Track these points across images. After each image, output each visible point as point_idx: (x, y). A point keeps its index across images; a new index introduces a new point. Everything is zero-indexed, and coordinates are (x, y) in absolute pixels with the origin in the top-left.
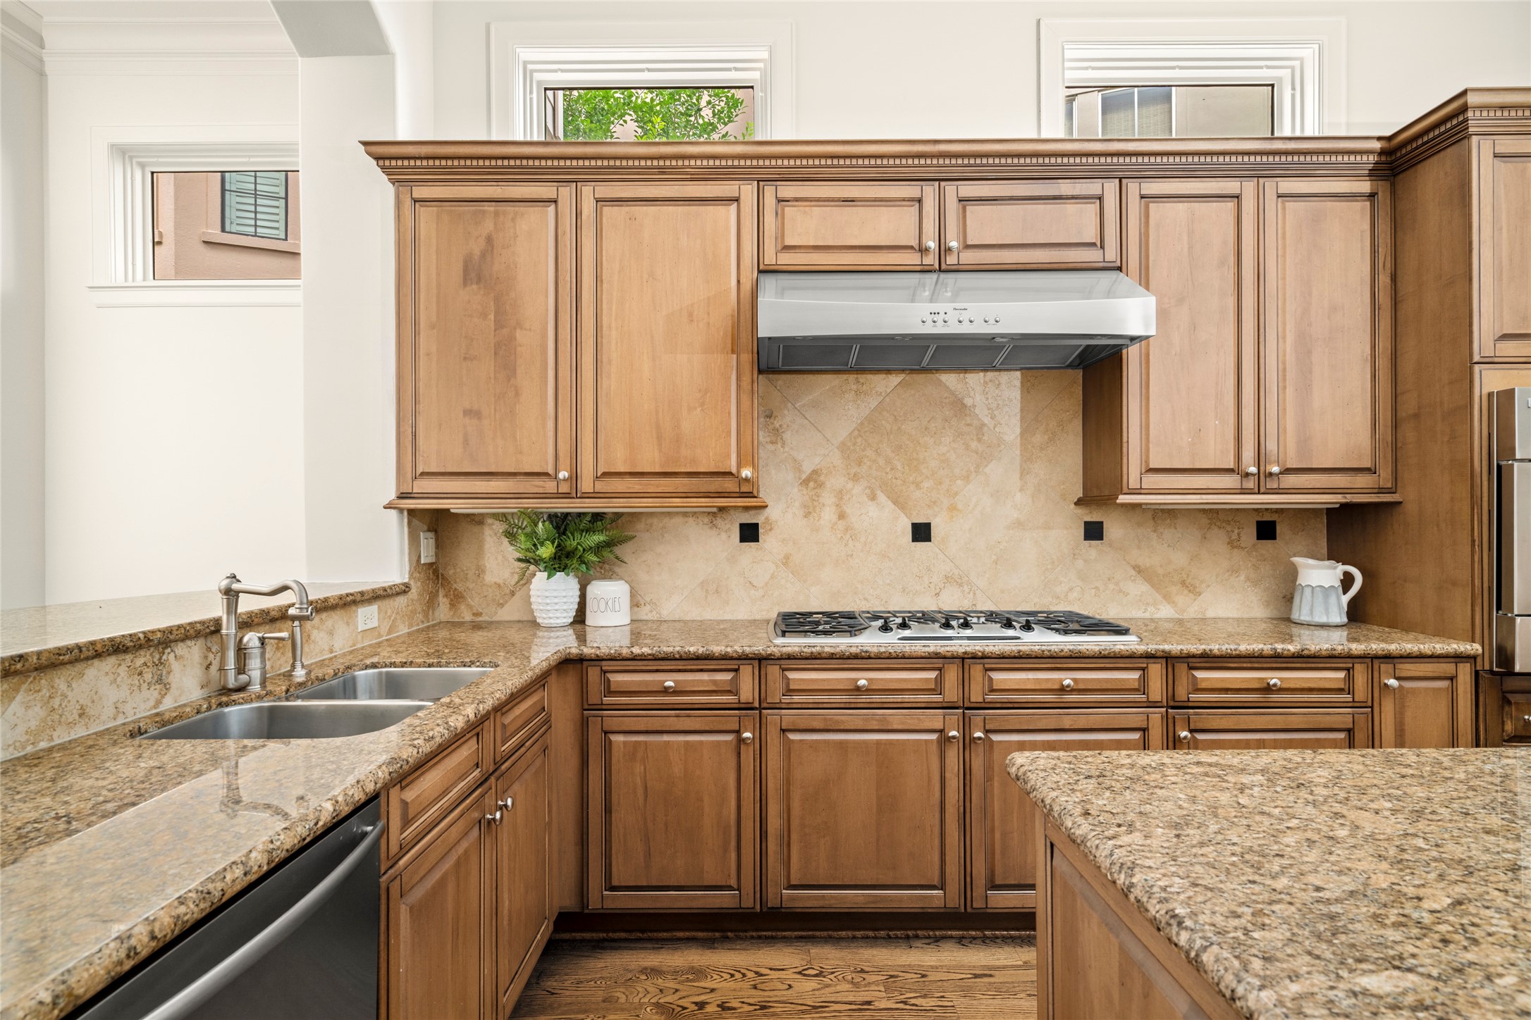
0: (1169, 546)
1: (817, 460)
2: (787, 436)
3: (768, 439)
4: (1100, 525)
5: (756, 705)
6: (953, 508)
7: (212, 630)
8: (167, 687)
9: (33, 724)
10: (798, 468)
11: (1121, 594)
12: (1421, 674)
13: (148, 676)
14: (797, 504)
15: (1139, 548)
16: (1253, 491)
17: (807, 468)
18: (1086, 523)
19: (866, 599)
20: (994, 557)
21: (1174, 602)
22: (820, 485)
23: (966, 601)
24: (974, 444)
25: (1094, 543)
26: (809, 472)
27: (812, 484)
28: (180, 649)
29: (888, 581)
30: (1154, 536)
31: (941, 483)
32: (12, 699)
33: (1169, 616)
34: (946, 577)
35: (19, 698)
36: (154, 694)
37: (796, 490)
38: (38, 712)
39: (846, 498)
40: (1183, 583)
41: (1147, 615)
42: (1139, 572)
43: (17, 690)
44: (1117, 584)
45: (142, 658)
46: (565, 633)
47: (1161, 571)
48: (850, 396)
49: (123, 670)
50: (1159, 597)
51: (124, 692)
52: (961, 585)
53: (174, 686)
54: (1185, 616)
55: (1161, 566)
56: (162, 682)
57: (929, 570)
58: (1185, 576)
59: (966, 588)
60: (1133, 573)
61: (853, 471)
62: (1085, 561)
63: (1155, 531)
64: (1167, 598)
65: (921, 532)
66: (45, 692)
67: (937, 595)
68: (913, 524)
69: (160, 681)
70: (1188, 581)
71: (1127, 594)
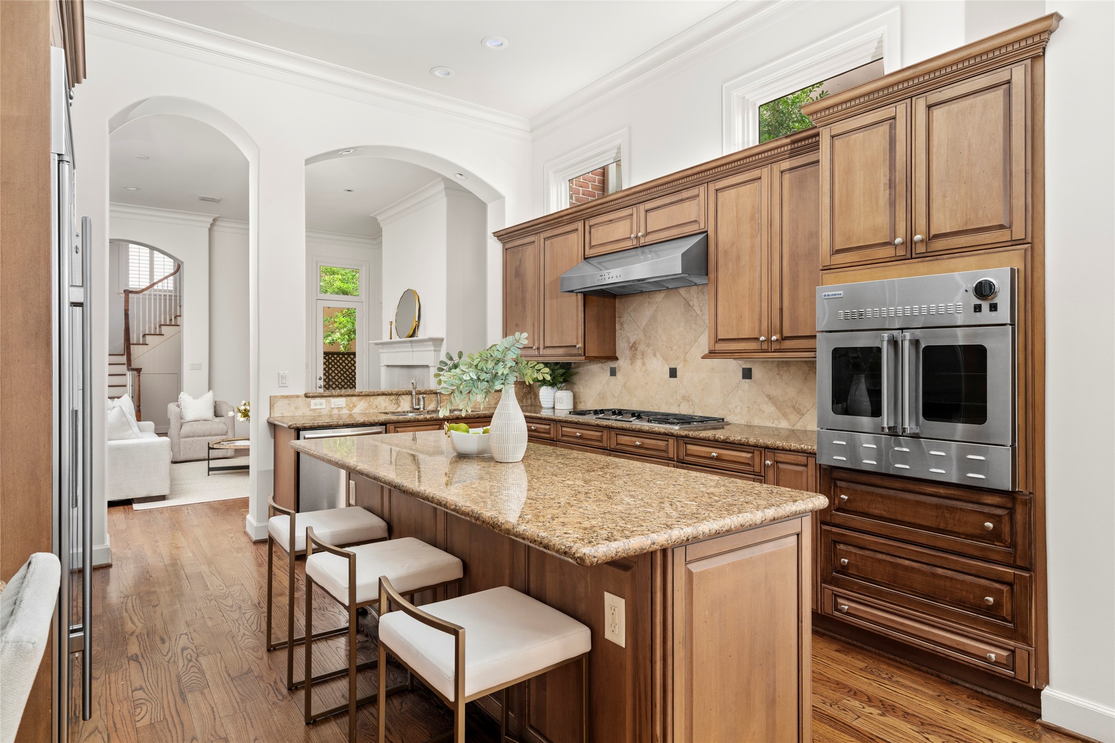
0: (786, 384)
1: (635, 337)
2: (625, 326)
3: (619, 328)
4: (750, 370)
5: (555, 439)
6: (685, 360)
7: (409, 393)
8: (399, 406)
9: (366, 407)
10: (629, 342)
11: (761, 411)
12: (788, 461)
13: (394, 402)
14: (628, 358)
15: (770, 384)
16: (767, 351)
17: (632, 341)
18: (743, 368)
19: (652, 406)
20: (702, 387)
21: (788, 419)
22: (636, 349)
23: (690, 410)
24: (693, 326)
25: (747, 380)
26: (632, 343)
27: (633, 349)
28: (404, 397)
29: (660, 397)
30: (778, 377)
31: (680, 347)
32: (361, 401)
33: (786, 427)
34: (683, 397)
35: (363, 401)
36: (396, 406)
37: (628, 352)
38: (366, 405)
39: (645, 355)
40: (794, 407)
41: (774, 425)
42: (770, 399)
43: (362, 399)
44: (758, 405)
45: (392, 397)
46: (548, 411)
47: (781, 399)
48: (646, 305)
49: (387, 399)
50: (780, 415)
51: (387, 404)
52: (688, 401)
53: (401, 405)
54: (795, 428)
55: (781, 396)
56: (398, 404)
57: (676, 392)
58: (795, 403)
59: (690, 403)
60: (766, 399)
61: (647, 342)
62: (743, 391)
63: (778, 374)
64: (785, 415)
65: (673, 373)
66: (368, 401)
67: (679, 405)
68: (670, 368)
69: (397, 403)
70: (797, 406)
71: (764, 412)
